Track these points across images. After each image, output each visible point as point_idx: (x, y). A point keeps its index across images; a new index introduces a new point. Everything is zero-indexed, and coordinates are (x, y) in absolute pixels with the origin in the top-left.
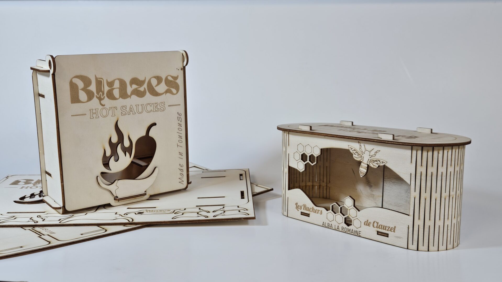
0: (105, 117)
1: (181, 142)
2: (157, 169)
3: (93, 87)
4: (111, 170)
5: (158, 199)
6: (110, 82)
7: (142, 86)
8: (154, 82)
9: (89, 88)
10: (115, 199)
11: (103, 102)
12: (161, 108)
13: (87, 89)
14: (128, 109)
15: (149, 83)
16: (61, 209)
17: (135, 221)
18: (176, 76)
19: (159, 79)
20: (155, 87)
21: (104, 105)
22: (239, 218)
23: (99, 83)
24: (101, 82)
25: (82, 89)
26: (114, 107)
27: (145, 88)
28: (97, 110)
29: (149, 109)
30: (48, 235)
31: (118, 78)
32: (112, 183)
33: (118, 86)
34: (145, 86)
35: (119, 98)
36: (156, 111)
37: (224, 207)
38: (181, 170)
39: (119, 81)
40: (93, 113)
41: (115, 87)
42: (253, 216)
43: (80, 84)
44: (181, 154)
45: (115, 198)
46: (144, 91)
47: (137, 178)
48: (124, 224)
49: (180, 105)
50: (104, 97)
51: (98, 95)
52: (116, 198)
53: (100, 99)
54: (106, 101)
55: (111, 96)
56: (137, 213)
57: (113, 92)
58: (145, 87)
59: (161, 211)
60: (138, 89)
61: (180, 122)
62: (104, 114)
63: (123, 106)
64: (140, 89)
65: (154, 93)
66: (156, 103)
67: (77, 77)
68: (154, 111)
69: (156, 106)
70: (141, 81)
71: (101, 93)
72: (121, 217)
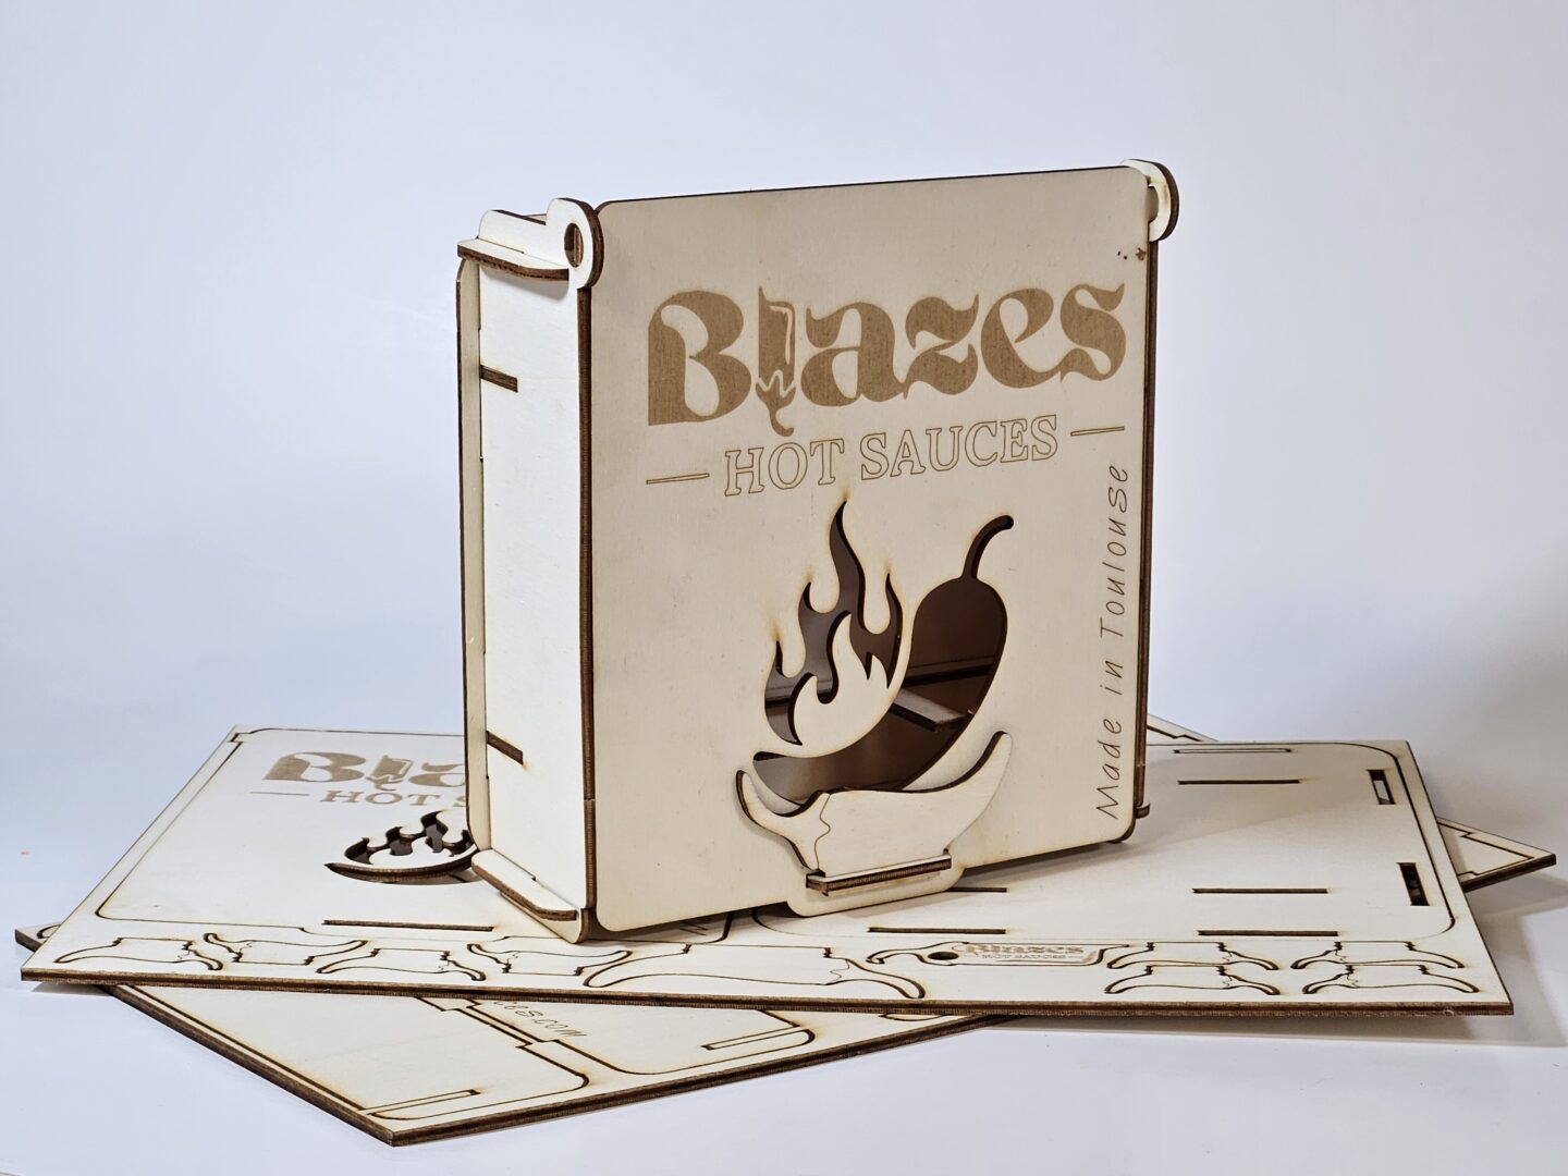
0: (789, 486)
1: (1117, 609)
2: (1003, 742)
3: (745, 349)
4: (799, 743)
5: (1004, 890)
6: (822, 321)
7: (958, 340)
8: (1014, 318)
9: (726, 352)
10: (809, 884)
11: (783, 415)
12: (1037, 442)
13: (721, 353)
14: (891, 451)
15: (994, 325)
16: (575, 919)
17: (933, 995)
18: (1112, 287)
19: (1036, 303)
20: (1018, 340)
21: (789, 432)
22: (1434, 1003)
23: (774, 323)
24: (784, 317)
25: (699, 357)
26: (833, 442)
27: (971, 349)
28: (757, 453)
29: (983, 452)
30: (557, 1041)
31: (860, 299)
32: (803, 808)
33: (856, 341)
34: (974, 336)
35: (858, 394)
36: (1016, 459)
37: (1339, 946)
38: (1109, 749)
39: (863, 316)
40: (741, 470)
41: (840, 342)
42: (1499, 997)
43: (693, 332)
44: (1113, 669)
45: (810, 877)
46: (965, 361)
47: (911, 786)
48: (886, 1009)
49: (1122, 428)
50: (793, 392)
51: (767, 381)
52: (815, 880)
53: (774, 402)
54: (801, 412)
55: (821, 387)
56: (925, 953)
57: (830, 367)
58: (973, 344)
59: (1036, 950)
60: (942, 352)
61: (1119, 517)
62: (788, 470)
63: (872, 436)
64: (949, 352)
65: (1013, 372)
66: (1016, 421)
67: (680, 299)
68: (1008, 457)
69: (1015, 434)
70: (959, 313)
71: (779, 373)
72: (855, 972)
